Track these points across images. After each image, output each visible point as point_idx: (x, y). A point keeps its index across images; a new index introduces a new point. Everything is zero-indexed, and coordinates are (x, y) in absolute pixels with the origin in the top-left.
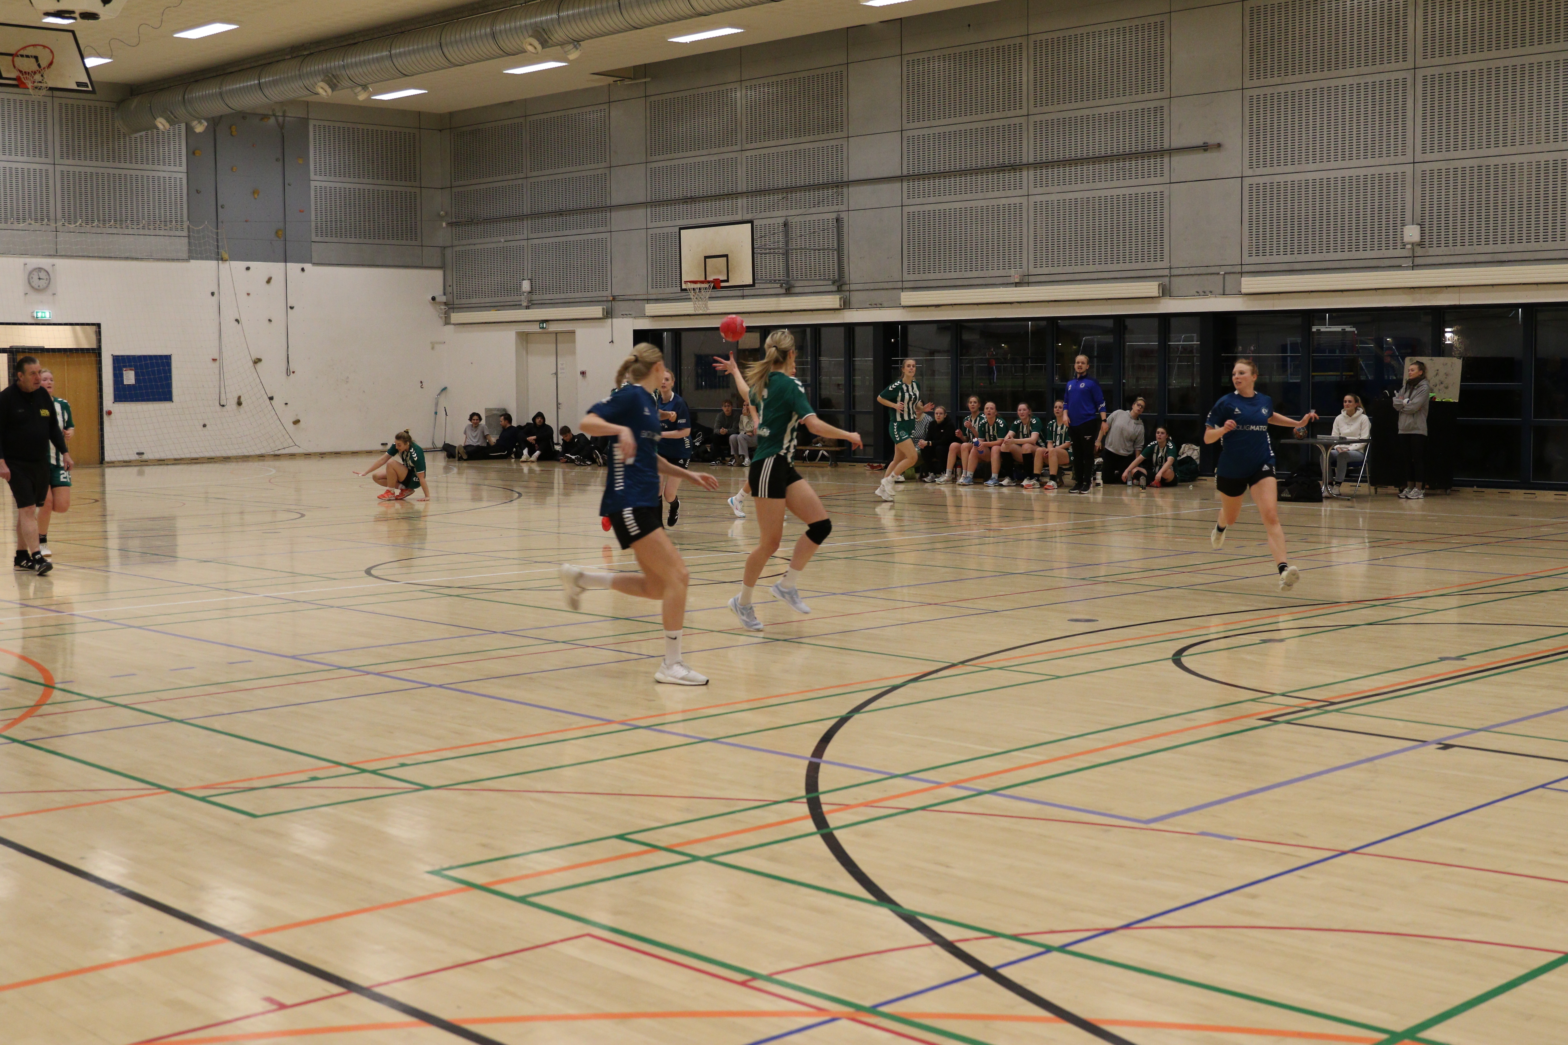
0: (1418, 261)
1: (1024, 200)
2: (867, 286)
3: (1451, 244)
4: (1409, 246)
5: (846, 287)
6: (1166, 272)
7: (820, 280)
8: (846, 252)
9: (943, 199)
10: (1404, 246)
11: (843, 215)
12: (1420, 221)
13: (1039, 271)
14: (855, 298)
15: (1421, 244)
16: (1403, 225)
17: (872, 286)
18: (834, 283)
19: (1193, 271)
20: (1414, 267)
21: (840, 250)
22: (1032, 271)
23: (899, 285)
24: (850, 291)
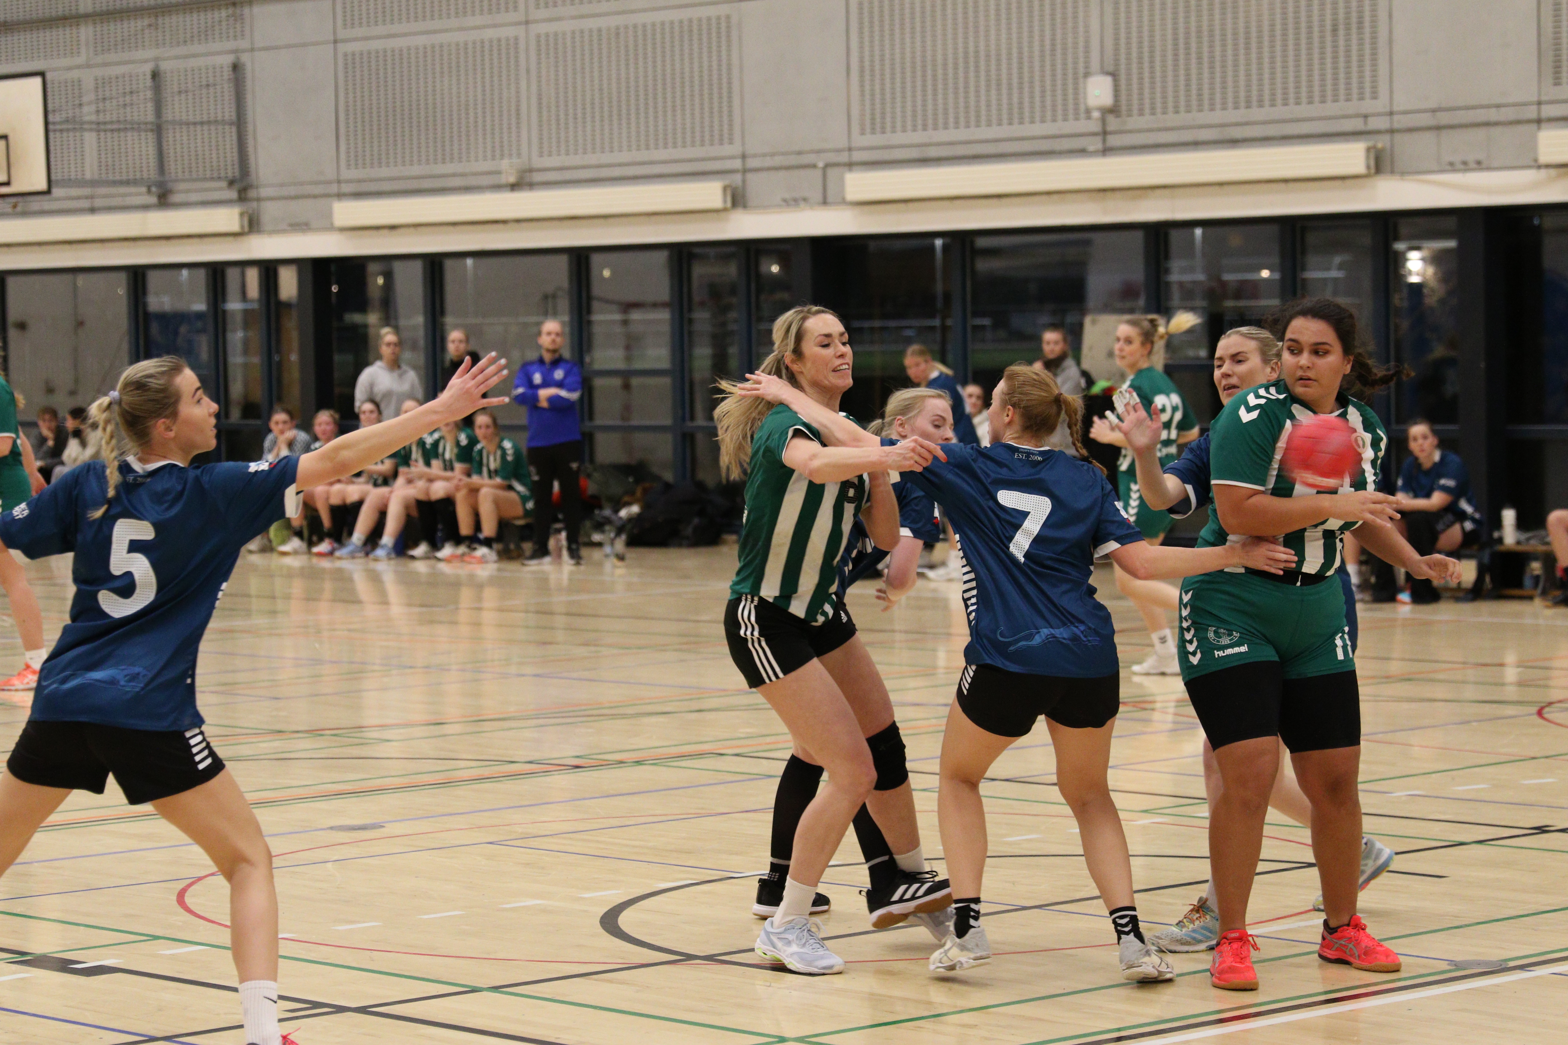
0: (1113, 141)
1: (520, 31)
2: (285, 192)
3: (1159, 110)
4: (1096, 114)
5: (252, 194)
6: (737, 164)
7: (212, 179)
8: (250, 128)
9: (396, 28)
10: (1088, 111)
11: (245, 58)
12: (1111, 69)
13: (548, 162)
14: (270, 211)
15: (1113, 110)
16: (1087, 75)
17: (292, 191)
18: (231, 183)
19: (778, 161)
20: (1106, 151)
21: (240, 123)
22: (537, 162)
23: (334, 189)
24: (258, 200)
